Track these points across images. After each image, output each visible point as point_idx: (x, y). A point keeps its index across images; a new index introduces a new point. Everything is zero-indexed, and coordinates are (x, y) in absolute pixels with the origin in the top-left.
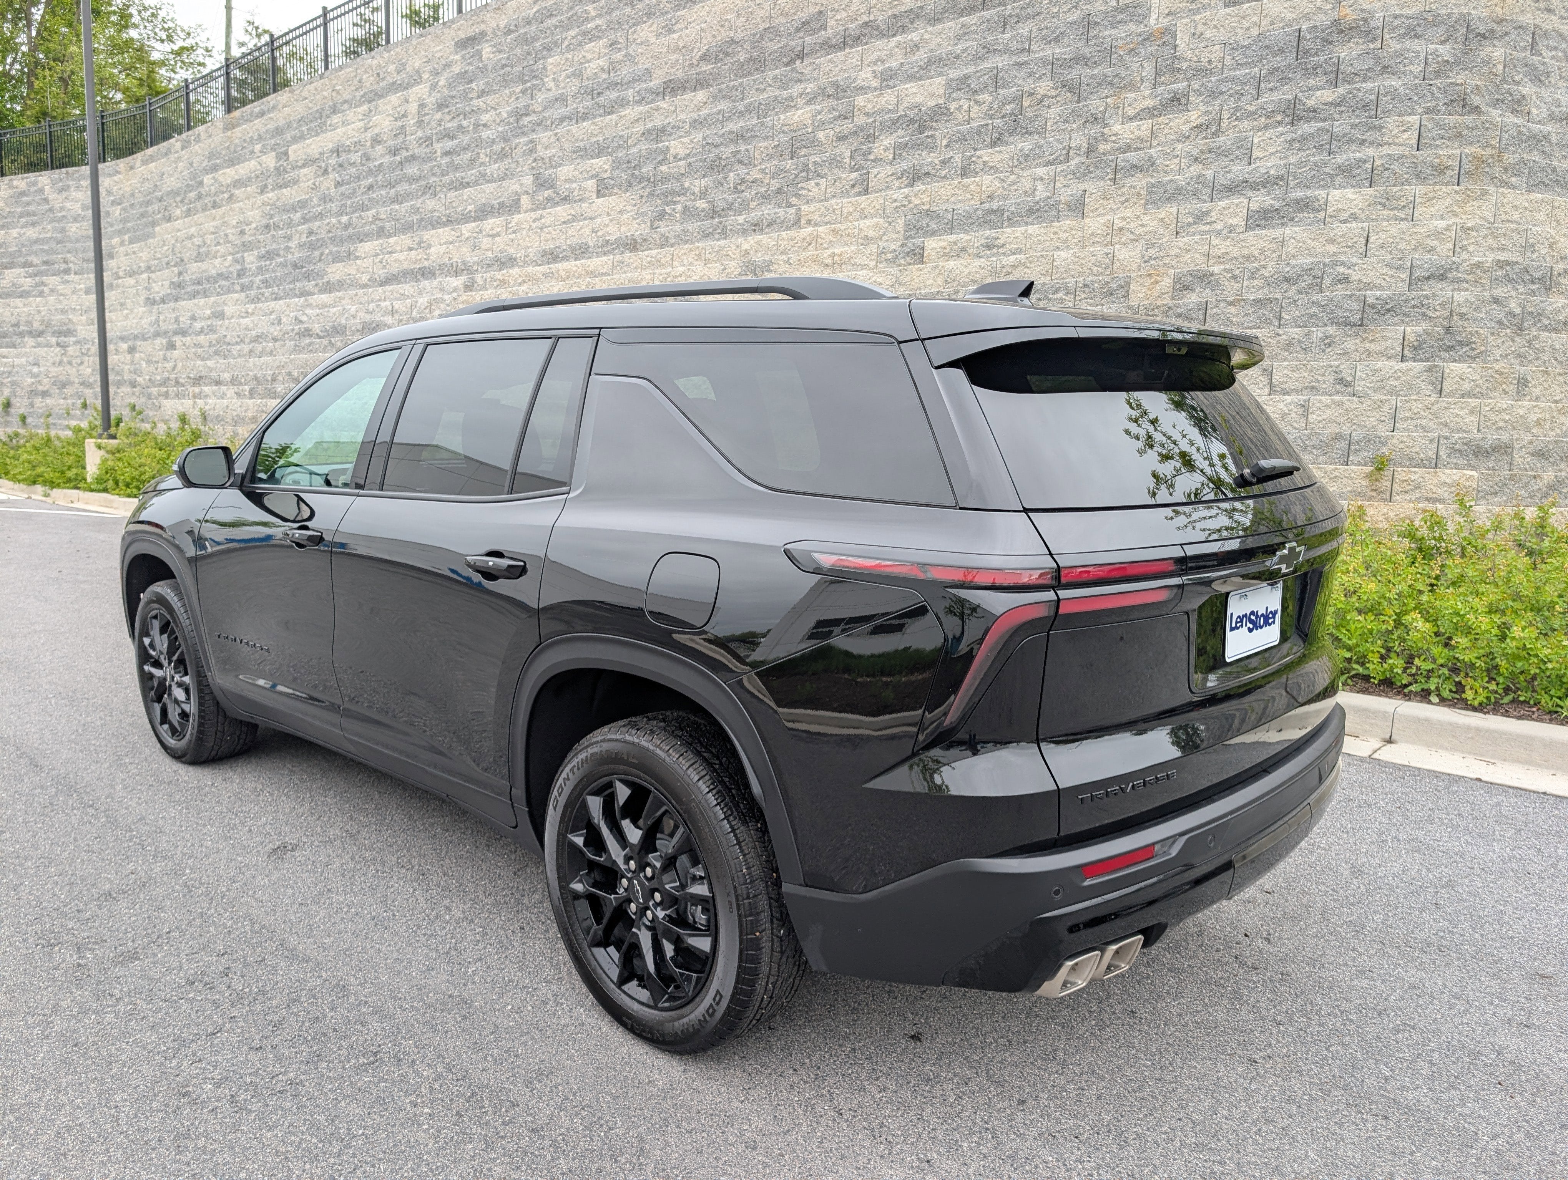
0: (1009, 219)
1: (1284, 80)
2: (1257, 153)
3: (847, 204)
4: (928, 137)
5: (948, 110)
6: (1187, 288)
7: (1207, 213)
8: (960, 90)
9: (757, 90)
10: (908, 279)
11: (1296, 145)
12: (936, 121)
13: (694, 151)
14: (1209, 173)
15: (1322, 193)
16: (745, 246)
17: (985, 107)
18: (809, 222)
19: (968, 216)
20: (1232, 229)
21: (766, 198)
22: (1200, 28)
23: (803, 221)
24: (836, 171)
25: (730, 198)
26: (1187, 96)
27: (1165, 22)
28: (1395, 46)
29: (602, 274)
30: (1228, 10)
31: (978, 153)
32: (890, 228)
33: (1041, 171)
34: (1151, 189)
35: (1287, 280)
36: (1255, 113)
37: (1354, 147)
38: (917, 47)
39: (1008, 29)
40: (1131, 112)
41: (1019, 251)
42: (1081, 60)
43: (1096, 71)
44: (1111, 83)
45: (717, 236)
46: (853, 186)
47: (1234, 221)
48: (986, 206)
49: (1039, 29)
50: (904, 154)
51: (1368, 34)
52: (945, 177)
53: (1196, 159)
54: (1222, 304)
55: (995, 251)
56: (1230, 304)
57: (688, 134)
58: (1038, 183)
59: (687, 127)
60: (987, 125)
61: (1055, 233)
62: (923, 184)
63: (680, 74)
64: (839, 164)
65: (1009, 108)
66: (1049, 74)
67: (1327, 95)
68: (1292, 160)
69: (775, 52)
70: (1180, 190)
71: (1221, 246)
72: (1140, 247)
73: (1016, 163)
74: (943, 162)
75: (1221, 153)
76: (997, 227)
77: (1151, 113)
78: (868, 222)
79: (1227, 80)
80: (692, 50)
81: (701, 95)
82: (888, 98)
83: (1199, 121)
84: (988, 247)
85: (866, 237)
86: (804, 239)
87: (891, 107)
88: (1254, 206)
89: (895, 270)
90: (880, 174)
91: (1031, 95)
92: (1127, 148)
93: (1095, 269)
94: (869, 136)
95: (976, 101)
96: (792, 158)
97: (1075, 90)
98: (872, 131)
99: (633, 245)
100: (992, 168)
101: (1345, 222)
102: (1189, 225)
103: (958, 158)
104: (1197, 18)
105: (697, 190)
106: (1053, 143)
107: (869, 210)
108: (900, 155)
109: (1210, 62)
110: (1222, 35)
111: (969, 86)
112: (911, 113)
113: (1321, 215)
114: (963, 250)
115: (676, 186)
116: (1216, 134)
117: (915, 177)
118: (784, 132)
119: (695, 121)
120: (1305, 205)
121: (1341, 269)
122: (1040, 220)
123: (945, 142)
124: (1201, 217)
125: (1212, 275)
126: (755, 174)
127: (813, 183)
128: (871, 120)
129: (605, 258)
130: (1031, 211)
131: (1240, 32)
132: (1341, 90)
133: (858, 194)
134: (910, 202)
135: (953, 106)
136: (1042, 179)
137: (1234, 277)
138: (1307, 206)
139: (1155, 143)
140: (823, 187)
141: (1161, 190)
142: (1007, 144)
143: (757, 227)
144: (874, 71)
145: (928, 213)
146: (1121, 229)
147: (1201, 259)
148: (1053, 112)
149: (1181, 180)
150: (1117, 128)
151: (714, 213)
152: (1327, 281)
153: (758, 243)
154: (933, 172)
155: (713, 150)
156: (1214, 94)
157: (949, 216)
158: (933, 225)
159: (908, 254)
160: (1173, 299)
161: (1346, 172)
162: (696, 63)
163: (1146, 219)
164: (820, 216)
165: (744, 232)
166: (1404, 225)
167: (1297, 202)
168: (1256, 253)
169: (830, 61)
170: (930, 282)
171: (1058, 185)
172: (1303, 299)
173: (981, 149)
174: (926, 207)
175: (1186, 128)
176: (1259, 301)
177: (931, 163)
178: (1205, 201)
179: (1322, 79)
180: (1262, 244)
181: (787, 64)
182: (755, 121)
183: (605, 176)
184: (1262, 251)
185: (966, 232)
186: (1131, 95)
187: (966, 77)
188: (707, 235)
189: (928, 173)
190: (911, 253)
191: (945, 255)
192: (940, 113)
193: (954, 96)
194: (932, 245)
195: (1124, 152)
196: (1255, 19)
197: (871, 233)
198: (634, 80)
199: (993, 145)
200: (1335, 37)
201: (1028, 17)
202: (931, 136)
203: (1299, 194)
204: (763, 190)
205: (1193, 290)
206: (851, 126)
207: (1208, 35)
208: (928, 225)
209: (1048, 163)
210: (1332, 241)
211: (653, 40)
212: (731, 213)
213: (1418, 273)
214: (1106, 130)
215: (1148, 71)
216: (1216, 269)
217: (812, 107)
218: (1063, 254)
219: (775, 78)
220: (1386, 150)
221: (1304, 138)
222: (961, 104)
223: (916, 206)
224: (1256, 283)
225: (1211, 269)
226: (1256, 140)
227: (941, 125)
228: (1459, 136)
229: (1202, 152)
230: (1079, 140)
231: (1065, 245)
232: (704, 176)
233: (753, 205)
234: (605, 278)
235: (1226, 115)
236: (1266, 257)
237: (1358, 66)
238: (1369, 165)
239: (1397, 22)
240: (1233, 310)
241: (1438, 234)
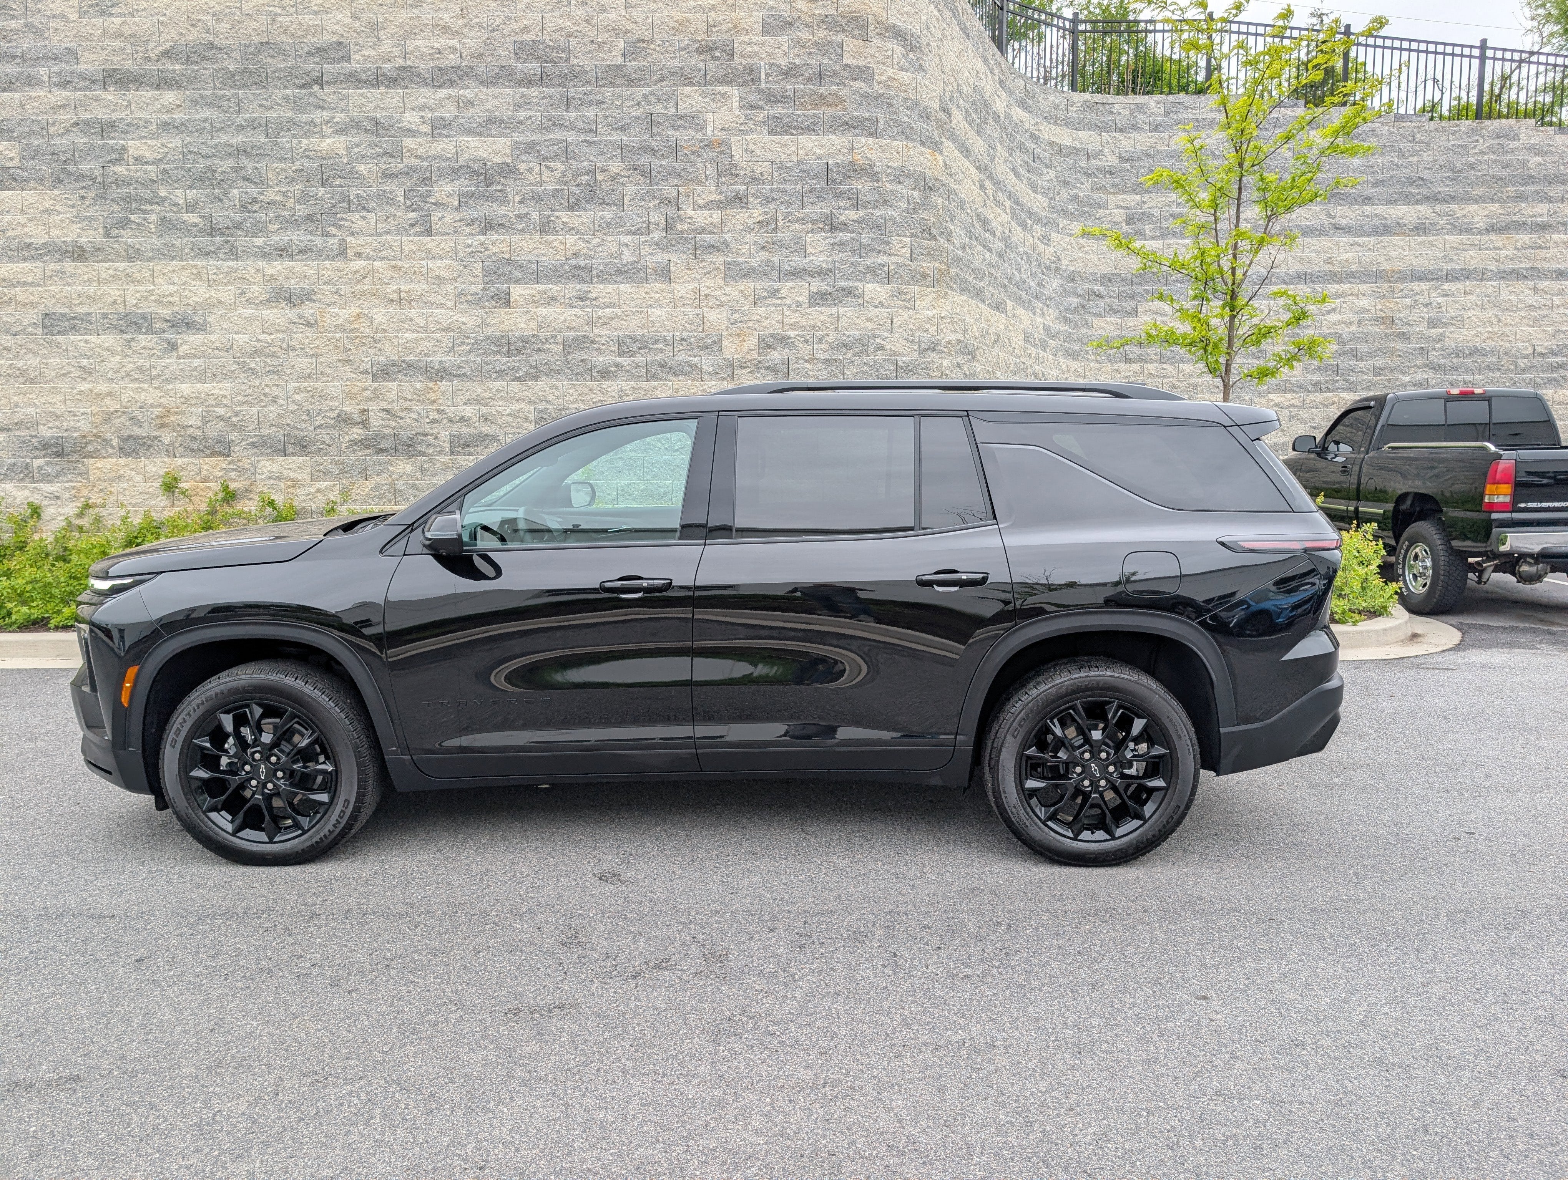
0: (598, 276)
1: (820, 198)
2: (809, 250)
3: (409, 243)
4: (497, 190)
5: (518, 169)
6: (769, 347)
7: (778, 290)
8: (529, 153)
9: (261, 106)
10: (496, 321)
11: (837, 248)
12: (505, 177)
13: (169, 157)
14: (776, 260)
15: (860, 285)
16: (270, 271)
17: (558, 174)
18: (359, 255)
19: (555, 269)
20: (799, 304)
21: (292, 222)
22: (751, 147)
23: (350, 253)
24: (387, 207)
25: (238, 217)
26: (746, 196)
27: (721, 135)
28: (890, 187)
29: (25, 284)
30: (773, 138)
31: (557, 214)
32: (466, 271)
33: (625, 239)
34: (728, 266)
35: (845, 346)
36: (803, 219)
37: (874, 254)
38: (470, 104)
39: (572, 109)
40: (701, 202)
41: (611, 305)
42: (645, 150)
43: (664, 163)
44: (679, 175)
45: (222, 256)
46: (412, 225)
47: (800, 299)
48: (574, 262)
49: (604, 116)
50: (471, 202)
51: (874, 176)
52: (523, 230)
53: (763, 248)
54: (801, 361)
55: (588, 302)
56: (807, 361)
57: (154, 136)
58: (624, 249)
59: (154, 128)
60: (562, 190)
61: (647, 293)
62: (499, 234)
63: (128, 65)
64: (391, 201)
65: (584, 179)
66: (619, 157)
67: (852, 215)
68: (836, 258)
69: (281, 70)
70: (753, 270)
71: (792, 317)
72: (725, 312)
73: (598, 228)
74: (519, 217)
75: (781, 245)
76: (585, 282)
77: (719, 205)
78: (438, 263)
79: (778, 190)
80: (147, 42)
81: (170, 97)
82: (444, 146)
83: (761, 218)
84: (581, 299)
85: (438, 278)
86: (356, 272)
87: (449, 156)
88: (814, 289)
89: (478, 312)
90: (443, 219)
91: (603, 171)
92: (703, 231)
93: (688, 326)
94: (425, 179)
95: (547, 167)
96: (323, 186)
97: (646, 173)
98: (428, 174)
99: (79, 253)
100: (573, 229)
101: (876, 307)
102: (764, 298)
103: (535, 216)
104: (748, 138)
105: (181, 202)
106: (633, 216)
107: (435, 251)
108: (466, 203)
109: (761, 174)
110: (769, 155)
111: (539, 151)
112: (476, 166)
113: (861, 301)
114: (553, 299)
115: (146, 193)
116: (775, 230)
117: (488, 226)
118: (308, 157)
119: (165, 124)
120: (849, 292)
121: (879, 340)
122: (630, 280)
123: (517, 199)
124: (773, 293)
125: (789, 338)
126: (270, 195)
127: (357, 216)
128: (426, 164)
129: (28, 265)
130: (620, 272)
131: (783, 156)
132: (862, 212)
133: (421, 234)
134: (486, 249)
135: (522, 167)
136: (627, 245)
137: (806, 341)
138: (850, 293)
139: (725, 229)
140: (373, 222)
141: (737, 268)
142: (585, 210)
143: (283, 252)
144: (423, 117)
145: (509, 262)
146: (707, 295)
147: (778, 326)
148: (630, 190)
149: (753, 262)
150: (691, 213)
151: (213, 230)
152: (871, 349)
153: (290, 269)
154: (508, 224)
155: (200, 160)
156: (768, 200)
157: (534, 267)
158: (516, 273)
159: (492, 298)
160: (759, 355)
161: (872, 270)
162: (154, 58)
163: (728, 290)
164: (374, 250)
165: (265, 256)
166: (911, 312)
167: (844, 289)
168: (819, 324)
169: (361, 95)
170: (522, 325)
171: (643, 252)
172: (857, 360)
173: (558, 210)
174: (507, 256)
175: (750, 222)
176: (827, 360)
177: (504, 216)
178: (775, 281)
179: (847, 203)
180: (822, 317)
181: (302, 87)
182: (262, 139)
183: (10, 164)
184: (823, 323)
185: (553, 283)
186: (699, 188)
187: (534, 143)
188: (207, 254)
189: (502, 225)
190: (496, 297)
191: (534, 301)
192: (508, 170)
193: (523, 157)
194: (518, 292)
195: (700, 233)
196: (794, 149)
197: (443, 274)
198: (46, 57)
199: (570, 208)
200: (852, 174)
201: (591, 103)
202: (501, 191)
203: (843, 283)
204: (286, 213)
205: (775, 349)
206: (401, 165)
207: (758, 152)
208: (510, 273)
209: (630, 233)
210: (869, 320)
211: (73, 16)
212: (239, 233)
213: (923, 346)
214: (681, 213)
215: (711, 170)
216: (792, 334)
217: (343, 138)
218: (658, 312)
219: (286, 98)
220: (895, 259)
221: (842, 244)
222: (528, 166)
223: (495, 254)
224: (823, 346)
225: (789, 333)
226: (808, 240)
227: (510, 181)
228: (929, 254)
229: (767, 242)
230: (656, 217)
231: (658, 304)
232: (190, 187)
233: (271, 228)
234: (31, 289)
235: (780, 217)
236: (827, 328)
237: (870, 197)
238: (886, 269)
239: (889, 171)
240: (808, 366)
241: (929, 320)
